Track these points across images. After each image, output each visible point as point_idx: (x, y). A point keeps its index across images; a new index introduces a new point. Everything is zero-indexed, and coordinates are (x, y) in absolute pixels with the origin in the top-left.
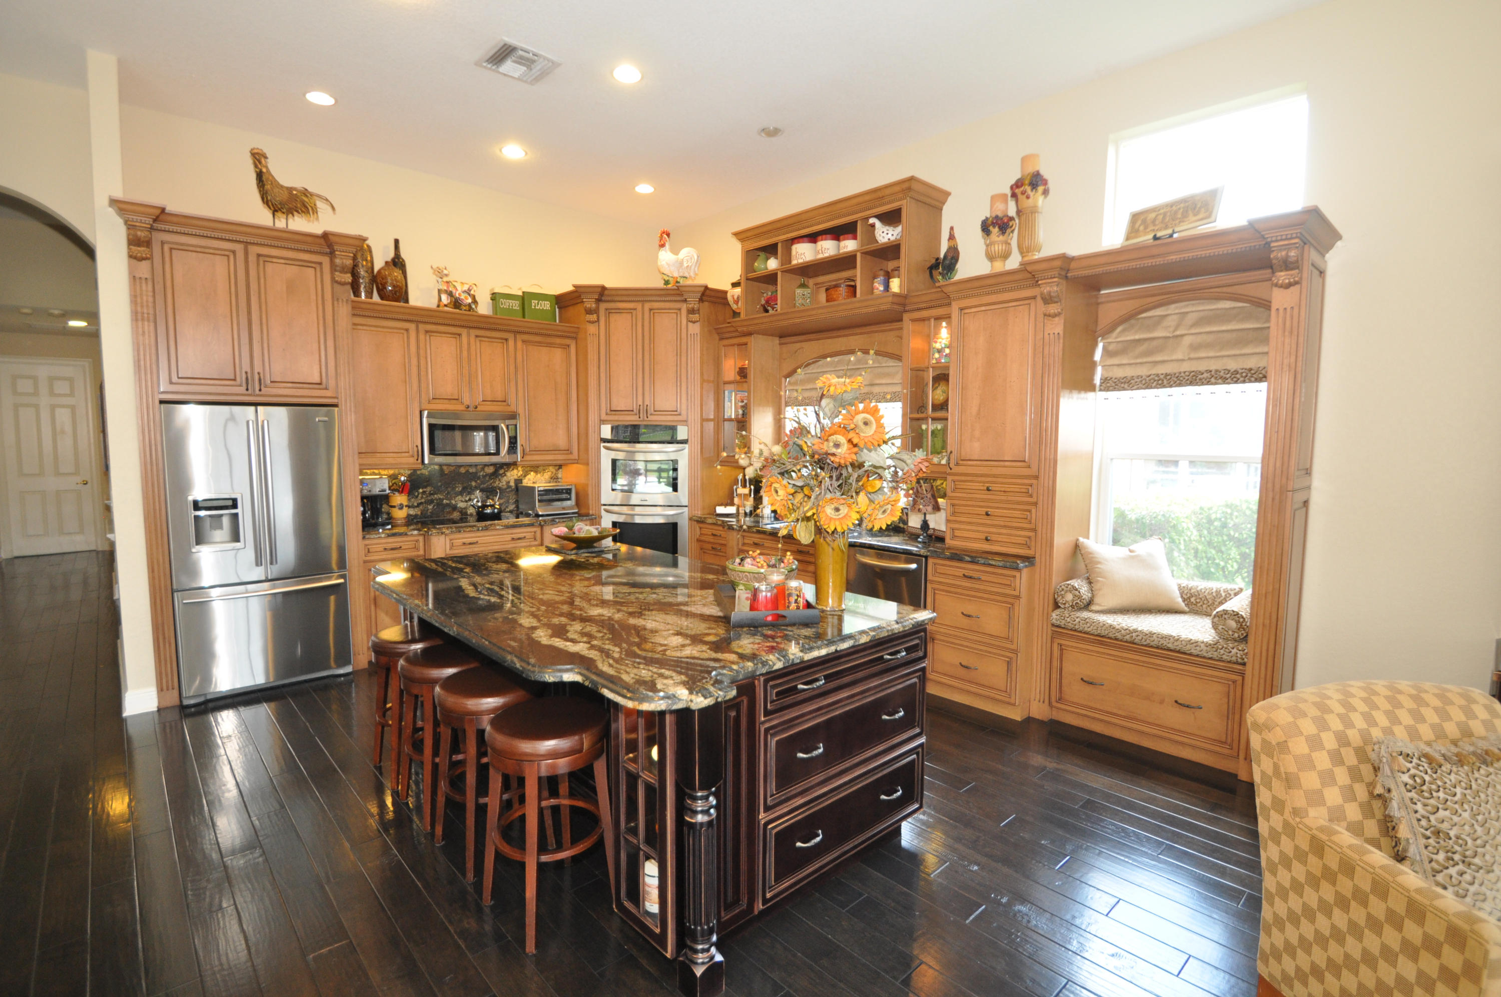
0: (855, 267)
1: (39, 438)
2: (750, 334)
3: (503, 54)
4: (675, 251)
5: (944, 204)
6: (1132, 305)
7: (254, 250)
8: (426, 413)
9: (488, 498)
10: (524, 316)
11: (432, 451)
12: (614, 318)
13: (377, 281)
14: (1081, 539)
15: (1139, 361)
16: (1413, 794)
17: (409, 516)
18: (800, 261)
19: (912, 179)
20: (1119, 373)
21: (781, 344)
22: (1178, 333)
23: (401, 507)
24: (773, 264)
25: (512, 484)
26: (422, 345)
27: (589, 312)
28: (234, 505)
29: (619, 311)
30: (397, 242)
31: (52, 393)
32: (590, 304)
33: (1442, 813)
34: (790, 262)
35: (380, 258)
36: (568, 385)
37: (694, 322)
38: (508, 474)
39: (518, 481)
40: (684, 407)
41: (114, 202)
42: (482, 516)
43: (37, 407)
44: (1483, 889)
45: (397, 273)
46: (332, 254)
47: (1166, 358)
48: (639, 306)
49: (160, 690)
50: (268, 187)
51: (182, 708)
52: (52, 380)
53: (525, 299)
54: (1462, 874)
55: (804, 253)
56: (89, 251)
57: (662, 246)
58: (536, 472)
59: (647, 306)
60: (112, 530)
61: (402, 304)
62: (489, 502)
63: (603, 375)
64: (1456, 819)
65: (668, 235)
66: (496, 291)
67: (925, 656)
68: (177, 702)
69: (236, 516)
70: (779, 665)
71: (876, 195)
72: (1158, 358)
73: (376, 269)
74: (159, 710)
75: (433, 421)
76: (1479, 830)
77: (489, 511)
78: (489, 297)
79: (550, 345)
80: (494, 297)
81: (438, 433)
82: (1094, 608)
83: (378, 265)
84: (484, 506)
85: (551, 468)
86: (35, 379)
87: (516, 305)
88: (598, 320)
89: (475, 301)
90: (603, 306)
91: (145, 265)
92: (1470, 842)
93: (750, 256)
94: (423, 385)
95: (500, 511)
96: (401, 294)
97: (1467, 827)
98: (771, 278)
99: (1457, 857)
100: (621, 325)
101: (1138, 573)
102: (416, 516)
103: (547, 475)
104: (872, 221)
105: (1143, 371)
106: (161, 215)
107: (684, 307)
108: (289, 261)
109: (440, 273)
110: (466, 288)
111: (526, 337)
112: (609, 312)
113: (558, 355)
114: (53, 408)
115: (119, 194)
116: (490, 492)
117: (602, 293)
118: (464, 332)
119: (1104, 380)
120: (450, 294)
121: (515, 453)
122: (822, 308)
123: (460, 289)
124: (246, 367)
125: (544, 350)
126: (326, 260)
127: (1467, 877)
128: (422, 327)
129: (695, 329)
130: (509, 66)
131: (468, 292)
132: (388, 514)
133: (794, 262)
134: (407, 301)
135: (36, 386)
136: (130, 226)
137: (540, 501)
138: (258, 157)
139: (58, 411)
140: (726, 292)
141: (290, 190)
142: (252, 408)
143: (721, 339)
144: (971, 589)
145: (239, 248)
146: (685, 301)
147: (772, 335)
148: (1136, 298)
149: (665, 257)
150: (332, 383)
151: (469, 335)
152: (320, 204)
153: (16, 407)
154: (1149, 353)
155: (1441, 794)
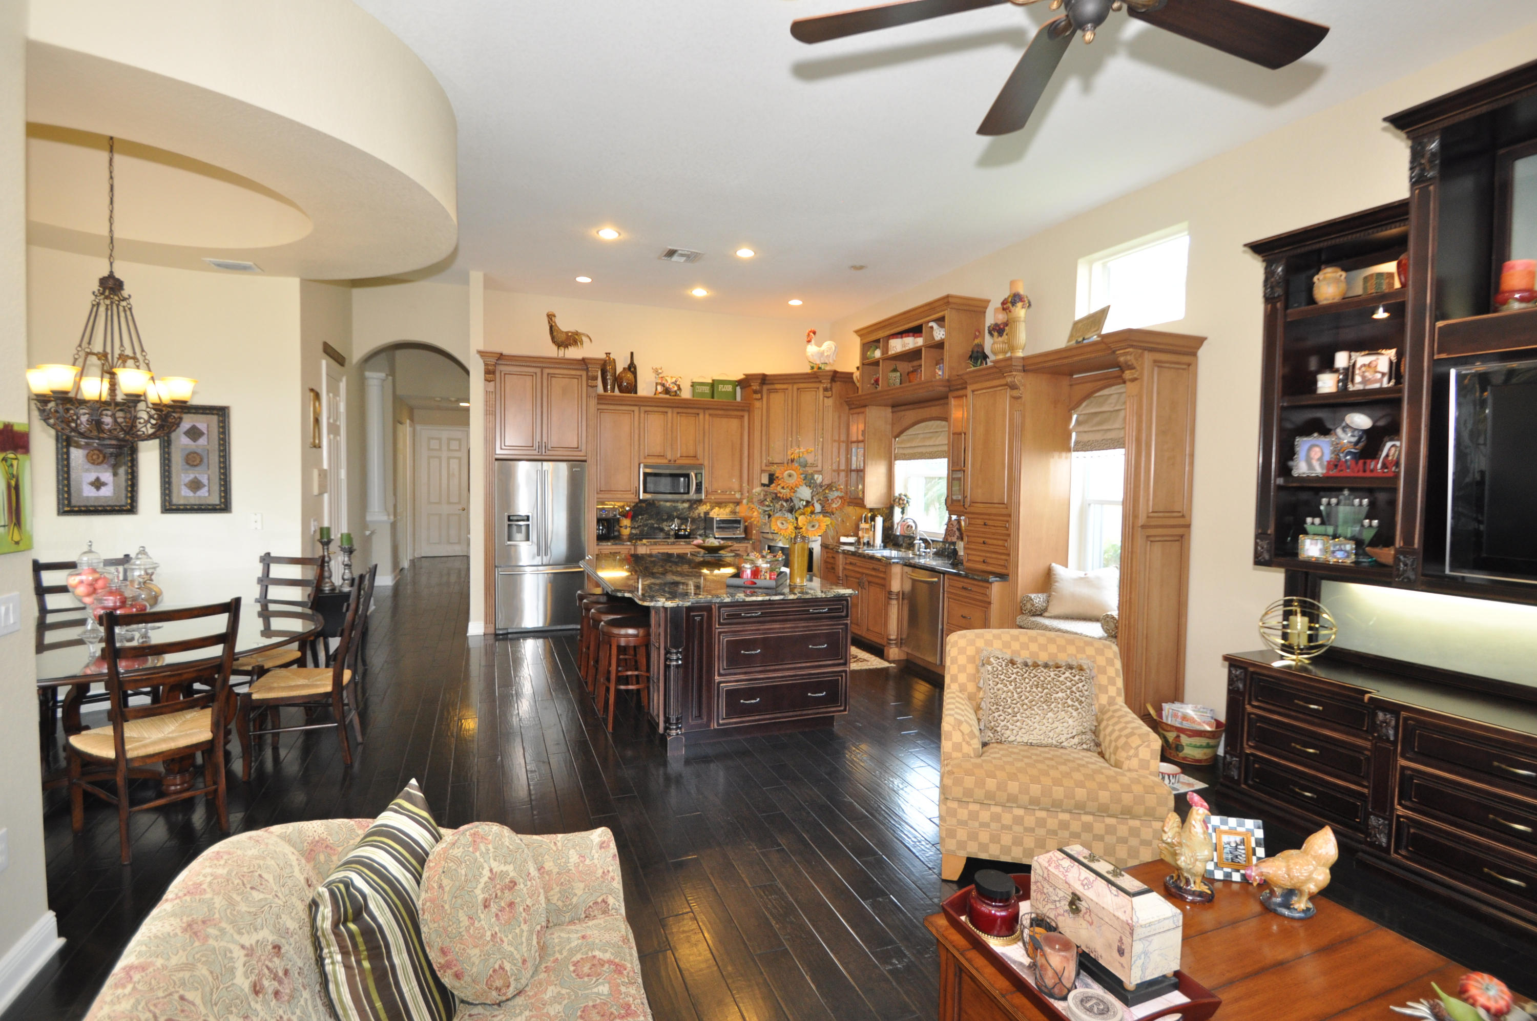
0: (921, 358)
1: (440, 479)
2: (865, 406)
3: (671, 253)
4: (819, 345)
5: (986, 308)
6: (1089, 387)
7: (546, 371)
8: (642, 465)
9: (682, 524)
10: (713, 397)
11: (645, 491)
12: (773, 395)
13: (617, 380)
14: (1053, 565)
15: (1094, 429)
16: (990, 676)
17: (631, 534)
18: (893, 352)
19: (948, 296)
20: (1086, 438)
21: (893, 412)
22: (1117, 408)
23: (626, 527)
24: (878, 354)
25: (702, 515)
26: (642, 421)
27: (755, 392)
28: (528, 520)
29: (776, 391)
30: (632, 354)
31: (449, 450)
32: (755, 386)
33: (999, 686)
34: (887, 353)
35: (621, 365)
36: (742, 444)
37: (828, 397)
38: (700, 508)
39: (707, 513)
40: (820, 462)
41: (479, 352)
42: (677, 536)
43: (440, 458)
44: (1008, 724)
45: (630, 375)
46: (587, 370)
47: (1109, 427)
48: (790, 387)
49: (486, 623)
50: (555, 334)
51: (496, 635)
52: (449, 440)
53: (714, 385)
54: (1000, 716)
55: (898, 346)
56: (467, 372)
57: (809, 341)
58: (720, 507)
59: (795, 386)
60: (469, 533)
61: (632, 395)
62: (683, 527)
63: (764, 438)
64: (1005, 689)
65: (814, 333)
66: (694, 380)
67: (847, 616)
68: (493, 632)
69: (528, 525)
70: (727, 600)
71: (929, 307)
72: (1105, 427)
73: (618, 373)
74: (485, 634)
75: (648, 471)
76: (1016, 695)
77: (682, 533)
78: (690, 384)
79: (727, 416)
80: (693, 385)
81: (649, 479)
82: (1046, 614)
83: (619, 370)
84: (679, 530)
85: (731, 505)
86: (440, 439)
87: (707, 390)
88: (762, 398)
89: (679, 389)
90: (765, 388)
91: (492, 383)
92: (1009, 701)
93: (867, 346)
94: (642, 447)
95: (690, 534)
96: (633, 388)
97: (1009, 694)
98: (876, 363)
99: (1001, 708)
100: (777, 400)
101: (1084, 591)
102: (636, 535)
103: (728, 510)
104: (931, 324)
105: (1098, 436)
106: (501, 356)
107: (821, 386)
108: (564, 376)
109: (656, 371)
110: (674, 380)
111: (711, 412)
112: (770, 391)
113: (734, 424)
114: (449, 458)
115: (481, 348)
116: (684, 520)
117: (764, 379)
118: (669, 410)
119: (1076, 443)
120: (663, 385)
121: (701, 493)
122: (897, 388)
123: (670, 381)
124: (538, 439)
125: (724, 421)
126: (584, 373)
127: (1002, 718)
128: (643, 409)
129: (829, 402)
130: (675, 258)
131: (675, 383)
132: (619, 531)
133: (890, 353)
134: (636, 393)
135: (440, 444)
136: (486, 365)
137: (717, 528)
138: (551, 317)
139: (452, 461)
140: (852, 374)
141: (567, 333)
142: (540, 463)
143: (850, 409)
144: (967, 597)
145: (538, 371)
146: (820, 382)
147: (886, 405)
148: (1095, 381)
149: (812, 349)
150: (584, 448)
151: (672, 413)
152: (584, 338)
153: (429, 457)
154: (1100, 423)
155: (1002, 677)
